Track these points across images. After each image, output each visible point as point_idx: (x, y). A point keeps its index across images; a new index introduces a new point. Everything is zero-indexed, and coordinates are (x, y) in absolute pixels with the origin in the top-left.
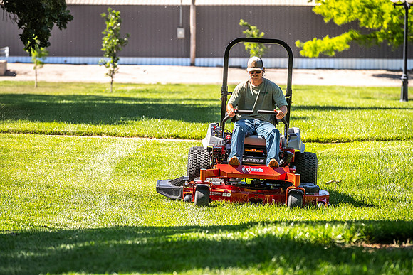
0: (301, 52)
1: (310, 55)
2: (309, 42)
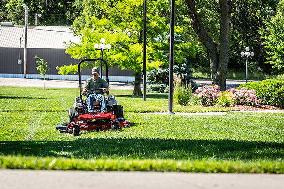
0: (59, 72)
1: (63, 74)
2: (62, 67)
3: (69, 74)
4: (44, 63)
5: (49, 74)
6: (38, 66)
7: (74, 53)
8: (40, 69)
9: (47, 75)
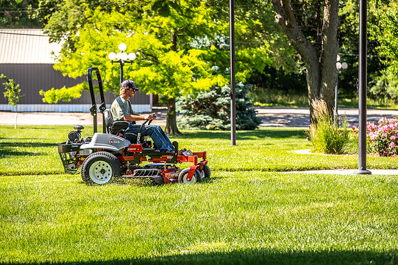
1: (50, 101)
2: (49, 91)
3: (60, 102)
4: (14, 86)
5: (24, 103)
6: (6, 90)
7: (69, 69)
8: (9, 96)
9: (22, 106)
